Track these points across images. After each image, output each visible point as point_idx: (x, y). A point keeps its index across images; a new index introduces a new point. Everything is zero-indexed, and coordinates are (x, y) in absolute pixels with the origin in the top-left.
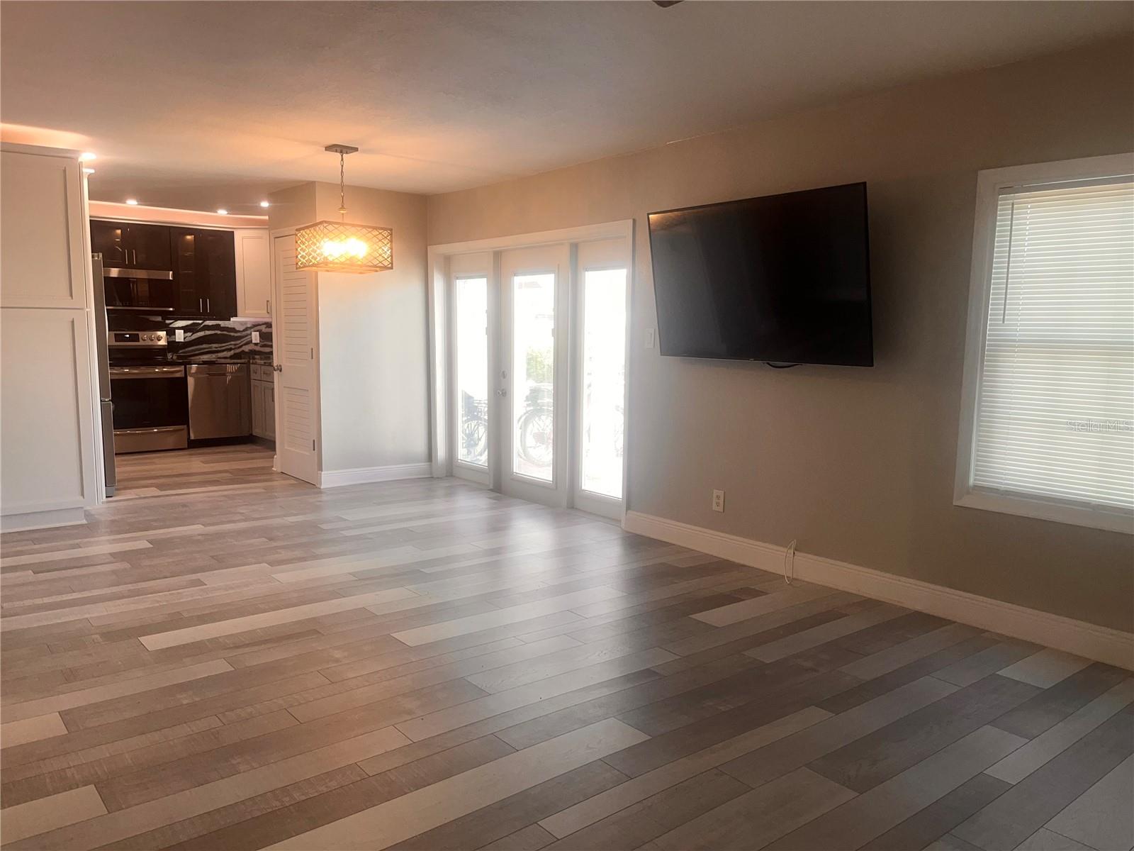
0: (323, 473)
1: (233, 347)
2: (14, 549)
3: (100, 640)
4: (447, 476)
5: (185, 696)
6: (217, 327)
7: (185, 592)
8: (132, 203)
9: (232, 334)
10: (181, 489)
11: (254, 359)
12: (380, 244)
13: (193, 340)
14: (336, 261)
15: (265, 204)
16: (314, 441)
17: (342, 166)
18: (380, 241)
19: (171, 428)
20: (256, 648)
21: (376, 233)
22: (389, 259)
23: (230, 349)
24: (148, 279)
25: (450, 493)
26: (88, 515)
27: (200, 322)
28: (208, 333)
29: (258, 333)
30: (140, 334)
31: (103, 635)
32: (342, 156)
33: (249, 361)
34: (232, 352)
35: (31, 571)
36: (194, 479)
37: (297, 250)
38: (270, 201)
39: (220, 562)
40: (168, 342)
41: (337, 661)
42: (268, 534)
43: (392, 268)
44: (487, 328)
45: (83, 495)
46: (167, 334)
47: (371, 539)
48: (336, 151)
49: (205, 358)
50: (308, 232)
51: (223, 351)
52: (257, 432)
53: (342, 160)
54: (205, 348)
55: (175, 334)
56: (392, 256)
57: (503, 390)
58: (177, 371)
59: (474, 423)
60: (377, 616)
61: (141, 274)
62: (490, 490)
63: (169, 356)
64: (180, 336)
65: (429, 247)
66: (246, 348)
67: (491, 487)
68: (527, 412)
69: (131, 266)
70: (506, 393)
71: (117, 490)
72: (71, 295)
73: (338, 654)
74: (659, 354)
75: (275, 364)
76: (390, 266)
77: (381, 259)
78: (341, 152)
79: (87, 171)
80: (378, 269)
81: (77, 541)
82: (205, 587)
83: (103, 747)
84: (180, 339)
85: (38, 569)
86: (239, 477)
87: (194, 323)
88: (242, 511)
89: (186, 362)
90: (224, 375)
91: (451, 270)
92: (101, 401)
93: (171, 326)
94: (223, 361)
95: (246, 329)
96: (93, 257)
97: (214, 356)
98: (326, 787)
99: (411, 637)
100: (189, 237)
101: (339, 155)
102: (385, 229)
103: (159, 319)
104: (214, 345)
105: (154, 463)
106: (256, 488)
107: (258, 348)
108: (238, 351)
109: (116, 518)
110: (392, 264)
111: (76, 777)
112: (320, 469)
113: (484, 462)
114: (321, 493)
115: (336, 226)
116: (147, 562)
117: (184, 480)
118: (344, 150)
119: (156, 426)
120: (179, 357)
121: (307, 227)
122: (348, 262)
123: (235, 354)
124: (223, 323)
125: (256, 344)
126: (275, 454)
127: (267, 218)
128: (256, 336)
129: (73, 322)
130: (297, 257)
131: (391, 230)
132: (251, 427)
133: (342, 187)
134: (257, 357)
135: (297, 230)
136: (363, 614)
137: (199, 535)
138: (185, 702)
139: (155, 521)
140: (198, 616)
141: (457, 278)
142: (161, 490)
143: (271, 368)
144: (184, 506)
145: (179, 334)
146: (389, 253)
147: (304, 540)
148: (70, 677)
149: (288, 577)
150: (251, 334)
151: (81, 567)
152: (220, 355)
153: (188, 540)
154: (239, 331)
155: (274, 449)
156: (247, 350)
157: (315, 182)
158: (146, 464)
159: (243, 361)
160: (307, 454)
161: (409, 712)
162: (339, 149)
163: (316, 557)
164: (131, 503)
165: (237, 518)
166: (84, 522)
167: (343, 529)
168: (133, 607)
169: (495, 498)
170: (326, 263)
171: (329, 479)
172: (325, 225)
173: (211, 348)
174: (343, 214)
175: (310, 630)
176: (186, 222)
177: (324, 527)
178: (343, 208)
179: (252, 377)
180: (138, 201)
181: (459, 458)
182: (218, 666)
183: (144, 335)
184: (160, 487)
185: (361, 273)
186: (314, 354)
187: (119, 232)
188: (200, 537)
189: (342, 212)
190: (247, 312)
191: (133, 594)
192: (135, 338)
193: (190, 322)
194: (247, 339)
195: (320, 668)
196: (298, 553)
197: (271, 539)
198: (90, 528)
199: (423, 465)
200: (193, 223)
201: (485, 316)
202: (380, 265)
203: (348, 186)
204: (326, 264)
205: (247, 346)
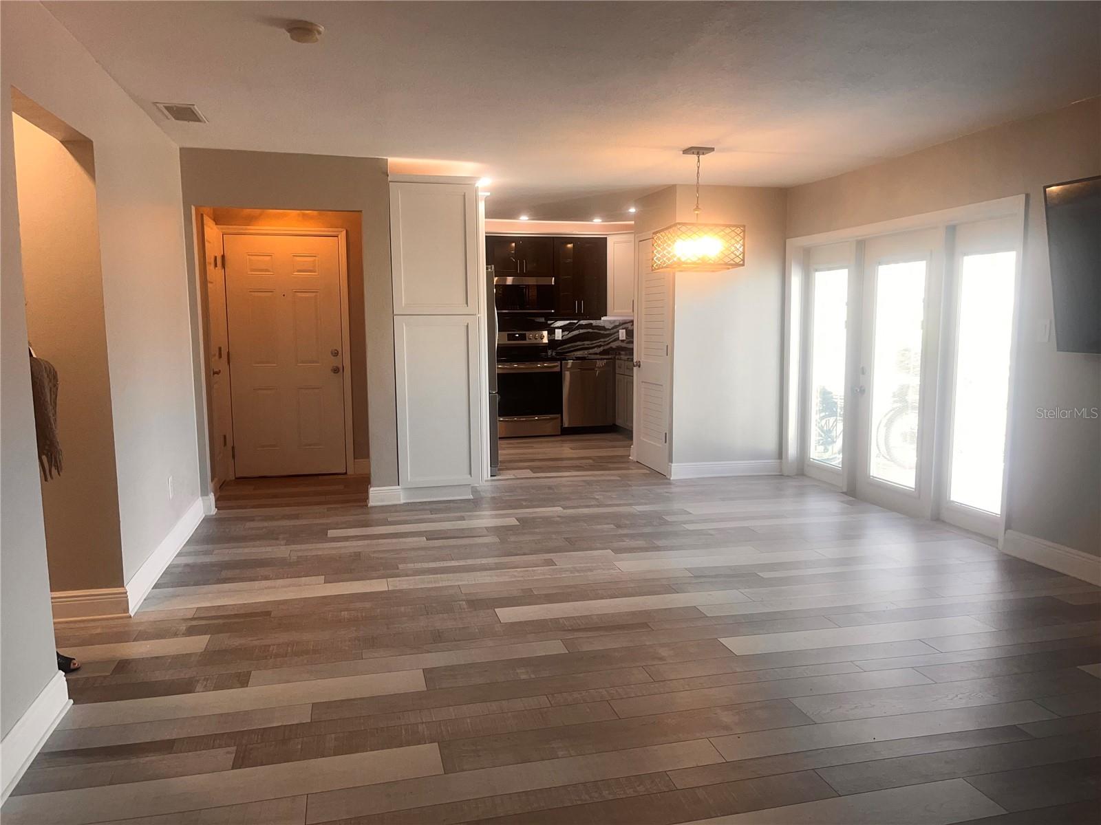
0: (673, 465)
1: (602, 344)
2: (416, 517)
3: (465, 607)
4: (797, 475)
5: (524, 671)
6: (590, 326)
7: (538, 570)
8: (524, 218)
9: (602, 332)
10: (550, 472)
11: (620, 354)
12: (733, 241)
13: (570, 338)
14: (689, 261)
15: (632, 210)
16: (666, 434)
17: (698, 167)
18: (733, 238)
19: (548, 417)
20: (590, 634)
21: (728, 230)
22: (741, 257)
23: (600, 346)
24: (537, 285)
25: (801, 493)
26: (474, 490)
27: (576, 321)
28: (582, 331)
29: (624, 330)
30: (527, 333)
31: (468, 602)
32: (699, 157)
33: (615, 357)
34: (602, 348)
35: (425, 538)
36: (565, 463)
37: (653, 252)
38: (636, 207)
39: (572, 544)
40: (549, 340)
41: (661, 659)
42: (618, 521)
43: (743, 265)
44: (846, 322)
45: (470, 474)
46: (548, 334)
47: (711, 535)
48: (693, 153)
49: (579, 354)
50: (664, 234)
51: (594, 348)
52: (619, 422)
53: (699, 161)
54: (578, 346)
55: (554, 333)
56: (744, 253)
57: (862, 387)
58: (555, 366)
59: (832, 420)
60: (707, 617)
61: (531, 281)
62: (845, 493)
63: (550, 352)
64: (559, 334)
65: (787, 240)
66: (614, 345)
67: (845, 490)
68: (893, 409)
69: (522, 275)
70: (864, 390)
71: (500, 470)
72: (467, 303)
73: (664, 652)
74: (1056, 349)
75: (635, 360)
76: (742, 263)
77: (733, 256)
78: (698, 153)
79: (483, 195)
80: (730, 267)
81: (463, 514)
82: (556, 567)
83: (451, 708)
84: (558, 337)
85: (431, 536)
86: (599, 464)
87: (570, 323)
88: (597, 497)
89: (562, 357)
90: (593, 369)
91: (809, 263)
92: (490, 393)
93: (552, 326)
94: (593, 357)
95: (615, 327)
96: (487, 269)
97: (586, 352)
98: (634, 791)
99: (738, 644)
100: (570, 246)
101: (695, 157)
102: (737, 226)
103: (542, 320)
104: (586, 343)
105: (532, 447)
106: (612, 475)
107: (624, 345)
108: (606, 347)
109: (495, 495)
110: (743, 260)
111: (425, 733)
112: (671, 461)
113: (839, 463)
114: (670, 484)
115: (689, 227)
116: (512, 539)
117: (555, 464)
118: (701, 151)
119: (536, 414)
120: (558, 354)
121: (662, 231)
122: (700, 261)
123: (604, 350)
124: (594, 322)
125: (622, 341)
126: (632, 444)
127: (633, 222)
128: (623, 333)
129: (467, 326)
130: (653, 259)
131: (744, 226)
132: (614, 416)
133: (698, 187)
134: (622, 353)
135: (654, 233)
136: (692, 614)
137: (559, 517)
138: (523, 677)
139: (525, 500)
140: (546, 595)
141: (817, 270)
142: (534, 473)
143: (631, 363)
144: (550, 488)
145: (558, 333)
146: (741, 249)
147: (648, 530)
148: (438, 639)
149: (630, 565)
150: (618, 332)
151: (463, 537)
152: (591, 351)
153: (547, 521)
154: (608, 329)
155: (631, 438)
156: (614, 347)
157: (676, 185)
158: (526, 448)
159: (610, 357)
160: (660, 446)
161: (727, 728)
162: (696, 151)
163: (658, 549)
164: (507, 482)
165: (593, 503)
166: (471, 497)
167: (685, 523)
168: (495, 579)
169: (849, 503)
170: (680, 263)
171: (679, 471)
172: (679, 226)
173: (584, 345)
174: (697, 214)
175: (641, 623)
176: (568, 232)
177: (668, 518)
178: (697, 208)
179: (617, 372)
180: (529, 217)
181: (811, 457)
182: (555, 647)
183: (530, 335)
184: (534, 470)
185: (713, 271)
186: (669, 351)
187: (514, 244)
188: (558, 519)
189: (696, 212)
190: (615, 311)
191: (497, 567)
192: (523, 337)
193: (568, 322)
194: (613, 338)
195: (645, 664)
196: (640, 543)
197: (619, 526)
198: (474, 504)
199: (773, 462)
200: (574, 233)
201: (845, 308)
202: (732, 262)
203: (703, 186)
204: (680, 266)
205: (614, 343)
